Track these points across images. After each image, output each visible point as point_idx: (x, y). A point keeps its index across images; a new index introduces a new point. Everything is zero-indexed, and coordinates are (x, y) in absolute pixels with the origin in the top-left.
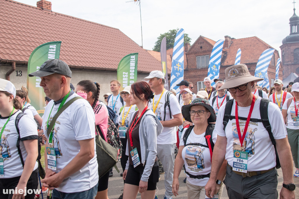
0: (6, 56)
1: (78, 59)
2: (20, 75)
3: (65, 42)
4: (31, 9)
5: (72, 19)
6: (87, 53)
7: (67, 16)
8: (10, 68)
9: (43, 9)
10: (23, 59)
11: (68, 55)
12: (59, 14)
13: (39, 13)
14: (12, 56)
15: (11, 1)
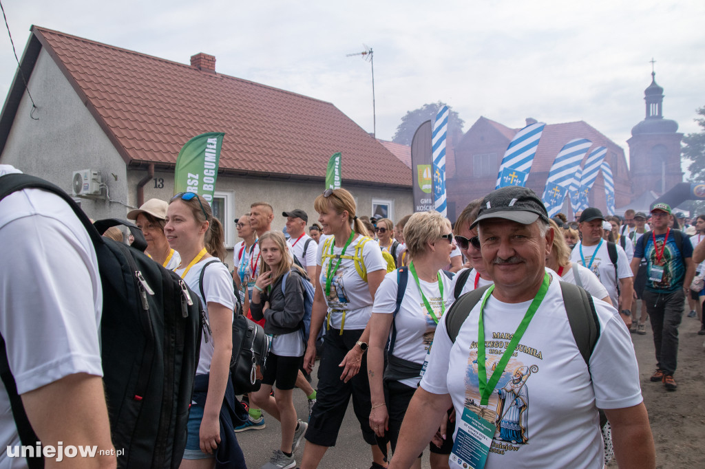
0: (139, 153)
1: (259, 158)
2: (161, 186)
3: (237, 128)
4: (181, 69)
5: (250, 86)
6: (276, 148)
7: (242, 81)
8: (145, 174)
9: (200, 69)
10: (167, 159)
11: (242, 151)
12: (228, 77)
13: (194, 77)
14: (148, 154)
15: (148, 57)
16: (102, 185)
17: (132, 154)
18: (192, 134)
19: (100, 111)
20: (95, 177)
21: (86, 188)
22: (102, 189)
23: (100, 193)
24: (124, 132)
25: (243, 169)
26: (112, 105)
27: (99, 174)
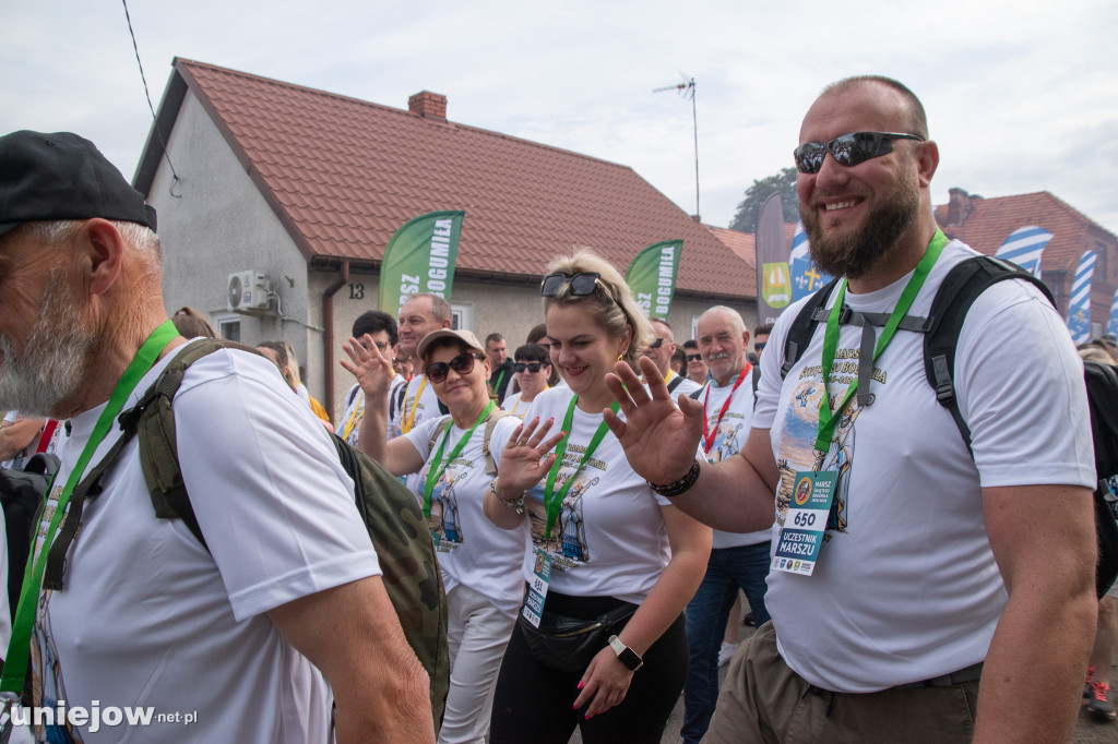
0: (326, 244)
2: (360, 296)
3: (478, 207)
4: (394, 116)
5: (501, 141)
6: (540, 237)
7: (489, 134)
8: (335, 277)
9: (423, 115)
10: (369, 253)
11: (485, 242)
12: (466, 128)
13: (412, 128)
14: (340, 246)
15: (344, 99)
16: (271, 295)
17: (315, 247)
18: (409, 216)
19: (270, 182)
20: (261, 282)
21: (248, 300)
22: (271, 300)
23: (268, 307)
24: (303, 212)
25: (487, 269)
26: (287, 172)
27: (267, 277)
